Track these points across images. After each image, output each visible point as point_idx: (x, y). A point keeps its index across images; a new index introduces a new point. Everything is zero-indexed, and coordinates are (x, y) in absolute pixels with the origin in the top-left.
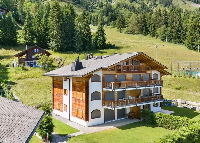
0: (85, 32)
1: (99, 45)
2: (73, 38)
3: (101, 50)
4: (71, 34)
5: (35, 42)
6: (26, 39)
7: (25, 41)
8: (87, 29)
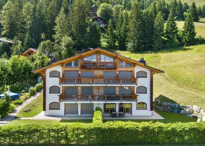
0: (169, 29)
1: (185, 41)
2: (152, 37)
3: (187, 47)
4: (150, 33)
5: (117, 44)
6: (108, 43)
7: (107, 44)
8: (171, 24)
